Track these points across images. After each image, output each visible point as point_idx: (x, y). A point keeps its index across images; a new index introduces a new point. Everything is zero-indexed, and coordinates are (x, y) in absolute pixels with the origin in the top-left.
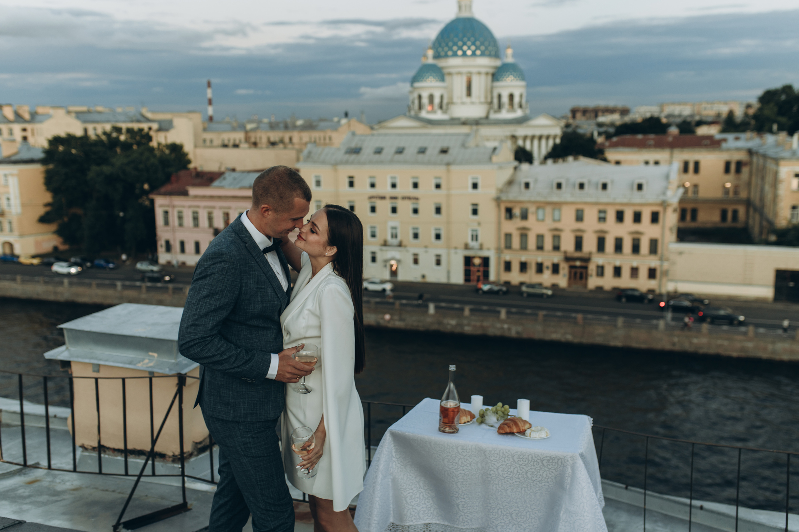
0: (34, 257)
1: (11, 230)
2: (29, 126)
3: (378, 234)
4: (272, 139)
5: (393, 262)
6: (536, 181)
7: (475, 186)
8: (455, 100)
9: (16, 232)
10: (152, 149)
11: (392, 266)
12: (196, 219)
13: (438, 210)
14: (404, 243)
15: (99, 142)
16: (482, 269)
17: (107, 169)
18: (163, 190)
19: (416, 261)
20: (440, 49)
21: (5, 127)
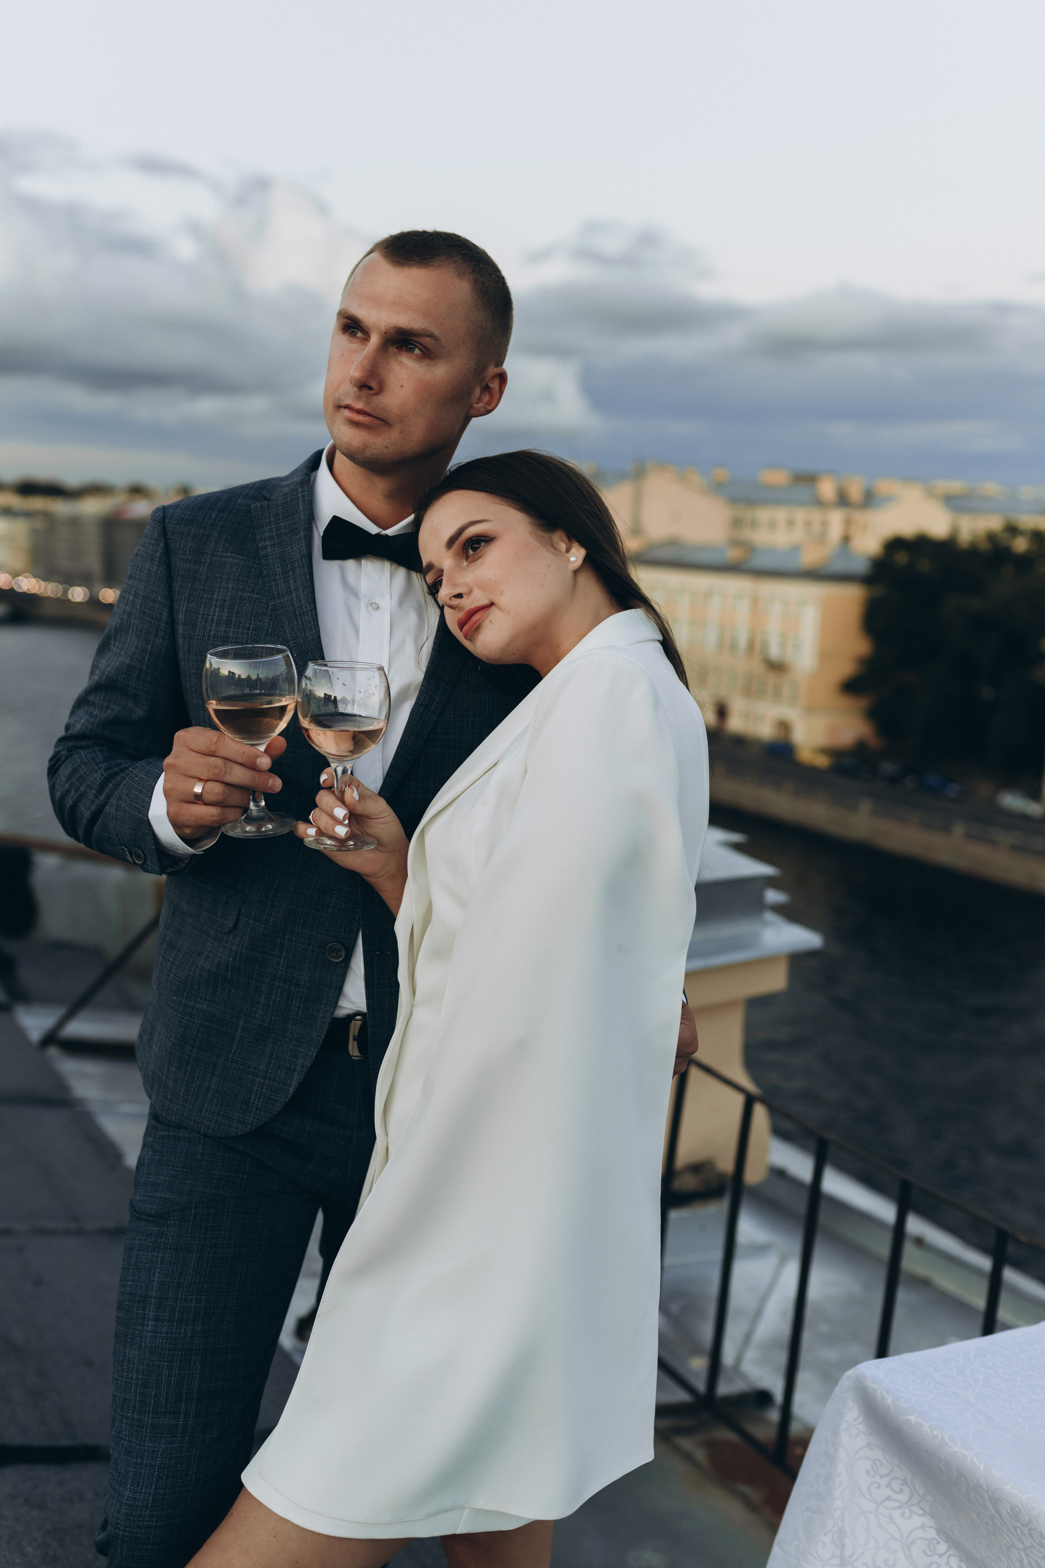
0: (822, 752)
1: (794, 698)
2: (857, 516)
9: (802, 704)
17: (977, 603)
21: (816, 515)
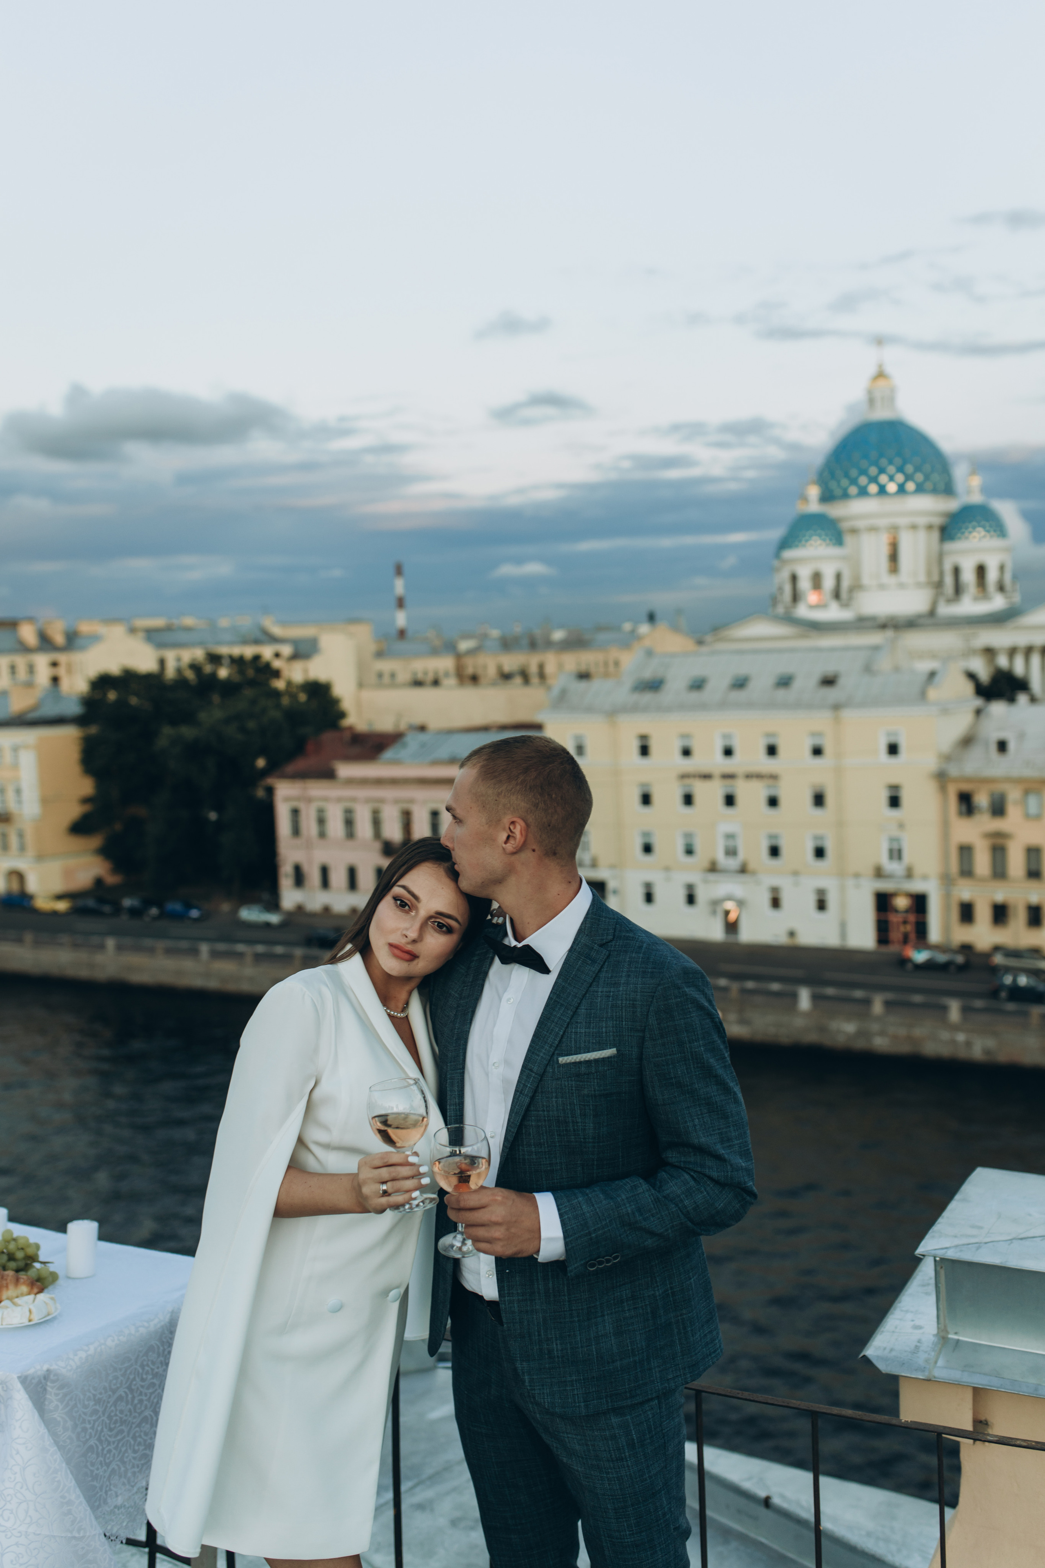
0: (60, 897)
1: (22, 848)
2: (62, 658)
3: (698, 847)
4: (507, 669)
5: (729, 905)
6: (1021, 736)
7: (893, 749)
8: (866, 580)
9: (31, 852)
10: (276, 694)
11: (727, 913)
12: (349, 823)
13: (819, 800)
14: (751, 866)
15: (181, 682)
16: (912, 918)
17: (187, 732)
18: (290, 768)
19: (776, 903)
20: (833, 485)
21: (21, 661)
